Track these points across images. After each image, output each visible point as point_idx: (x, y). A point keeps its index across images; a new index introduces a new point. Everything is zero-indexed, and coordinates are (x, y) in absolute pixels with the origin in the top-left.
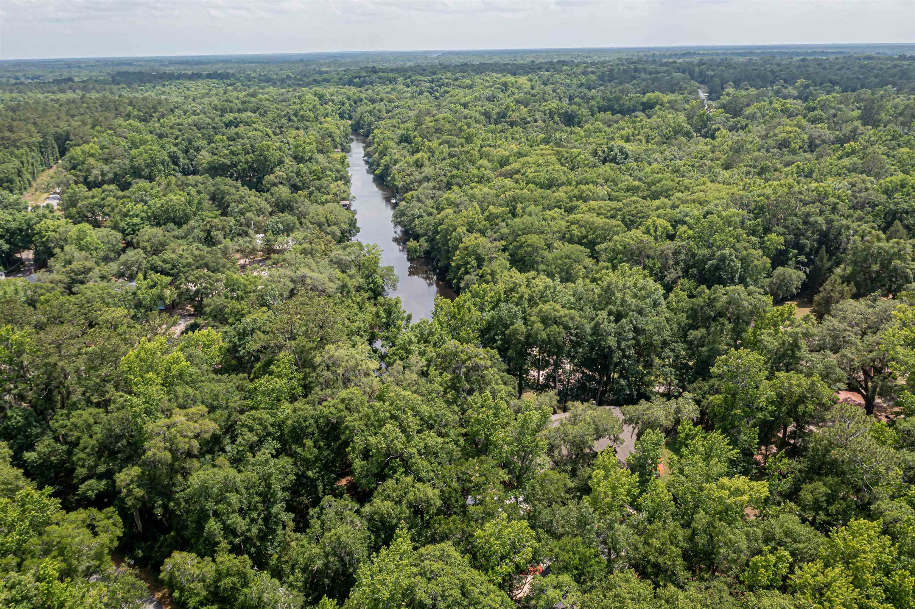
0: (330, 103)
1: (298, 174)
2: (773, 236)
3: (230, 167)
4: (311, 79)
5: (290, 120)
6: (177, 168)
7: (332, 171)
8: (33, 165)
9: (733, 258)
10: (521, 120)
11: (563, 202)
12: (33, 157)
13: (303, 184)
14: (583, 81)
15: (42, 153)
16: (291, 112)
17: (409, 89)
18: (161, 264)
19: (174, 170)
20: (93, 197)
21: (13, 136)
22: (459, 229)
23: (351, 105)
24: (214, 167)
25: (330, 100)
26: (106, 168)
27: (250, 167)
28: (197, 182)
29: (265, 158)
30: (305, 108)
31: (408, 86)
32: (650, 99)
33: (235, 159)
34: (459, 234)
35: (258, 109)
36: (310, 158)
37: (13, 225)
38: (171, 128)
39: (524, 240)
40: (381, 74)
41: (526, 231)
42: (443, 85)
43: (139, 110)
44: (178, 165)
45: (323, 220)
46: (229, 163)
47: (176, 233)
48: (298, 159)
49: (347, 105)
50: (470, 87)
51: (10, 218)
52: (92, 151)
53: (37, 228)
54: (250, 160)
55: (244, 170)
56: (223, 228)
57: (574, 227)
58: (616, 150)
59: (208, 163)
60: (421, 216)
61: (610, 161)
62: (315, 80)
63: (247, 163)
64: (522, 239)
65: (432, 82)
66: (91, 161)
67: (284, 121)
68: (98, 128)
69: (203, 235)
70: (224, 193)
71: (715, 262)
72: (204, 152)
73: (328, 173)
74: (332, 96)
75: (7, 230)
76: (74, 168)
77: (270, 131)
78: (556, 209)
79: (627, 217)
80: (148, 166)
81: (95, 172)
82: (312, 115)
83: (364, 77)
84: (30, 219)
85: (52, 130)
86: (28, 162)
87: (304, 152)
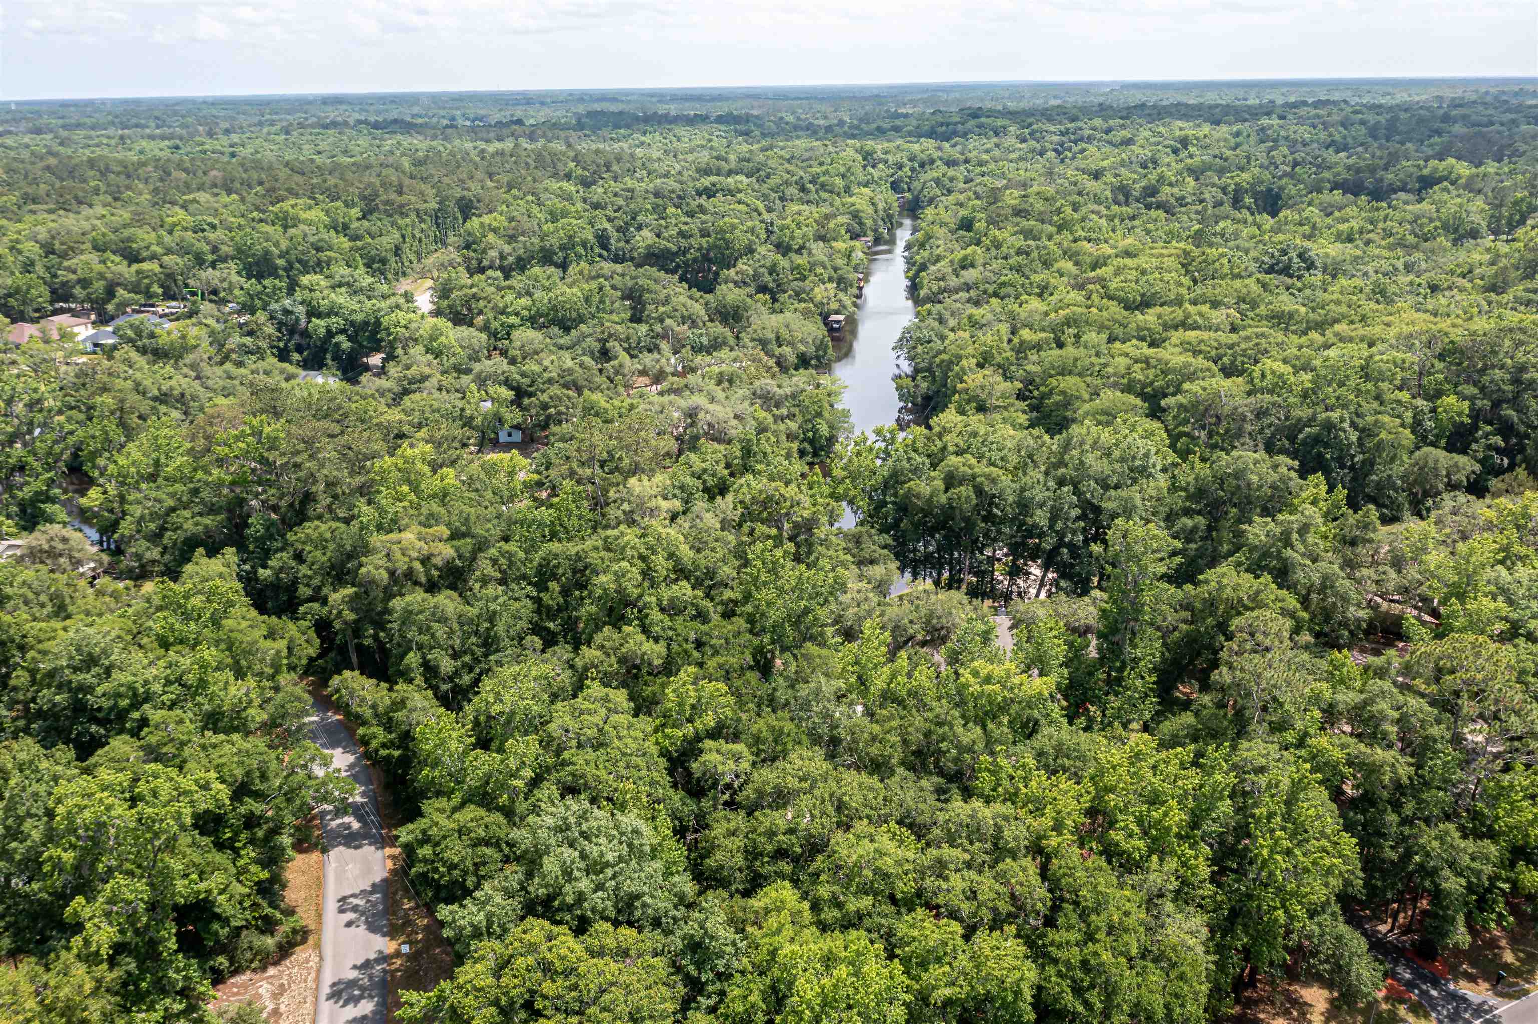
0: (881, 166)
1: (772, 270)
2: (1452, 400)
3: (676, 254)
4: (874, 126)
5: (803, 189)
6: (605, 253)
7: (824, 268)
8: (420, 241)
9: (1346, 425)
10: (1177, 199)
11: (1149, 330)
12: (422, 231)
13: (778, 286)
14: (1337, 137)
15: (438, 225)
16: (806, 177)
17: (1024, 145)
18: (518, 377)
19: (600, 256)
20: (471, 287)
21: (399, 199)
22: (964, 363)
23: (913, 170)
24: (654, 255)
25: (881, 160)
26: (507, 249)
27: (703, 256)
28: (614, 272)
29: (727, 242)
30: (832, 171)
31: (1024, 140)
33: (684, 243)
34: (963, 369)
35: (759, 170)
36: (802, 247)
37: (360, 317)
38: (616, 195)
39: (1056, 383)
40: (983, 120)
41: (1064, 372)
42: (1081, 140)
43: (584, 169)
44: (608, 250)
45: (772, 336)
46: (675, 248)
47: (561, 341)
48: (783, 248)
49: (907, 169)
50: (1128, 142)
51: (357, 307)
52: (494, 224)
53: (385, 321)
54: (705, 245)
55: (695, 260)
56: (628, 338)
57: (1137, 367)
58: (1293, 254)
59: (649, 247)
60: (929, 342)
61: (1280, 272)
62: (879, 129)
63: (700, 249)
64: (1053, 382)
65: (1062, 134)
66: (491, 237)
67: (793, 191)
68: (514, 191)
69: (596, 346)
70: (643, 290)
71: (1315, 430)
72: (645, 232)
73: (819, 270)
74: (886, 153)
75: (353, 323)
76: (467, 247)
77: (761, 206)
78: (1135, 341)
79: (1239, 359)
80: (563, 248)
81: (493, 254)
82: (838, 181)
83: (956, 124)
84: (379, 310)
85: (458, 193)
86: (413, 236)
87: (792, 238)
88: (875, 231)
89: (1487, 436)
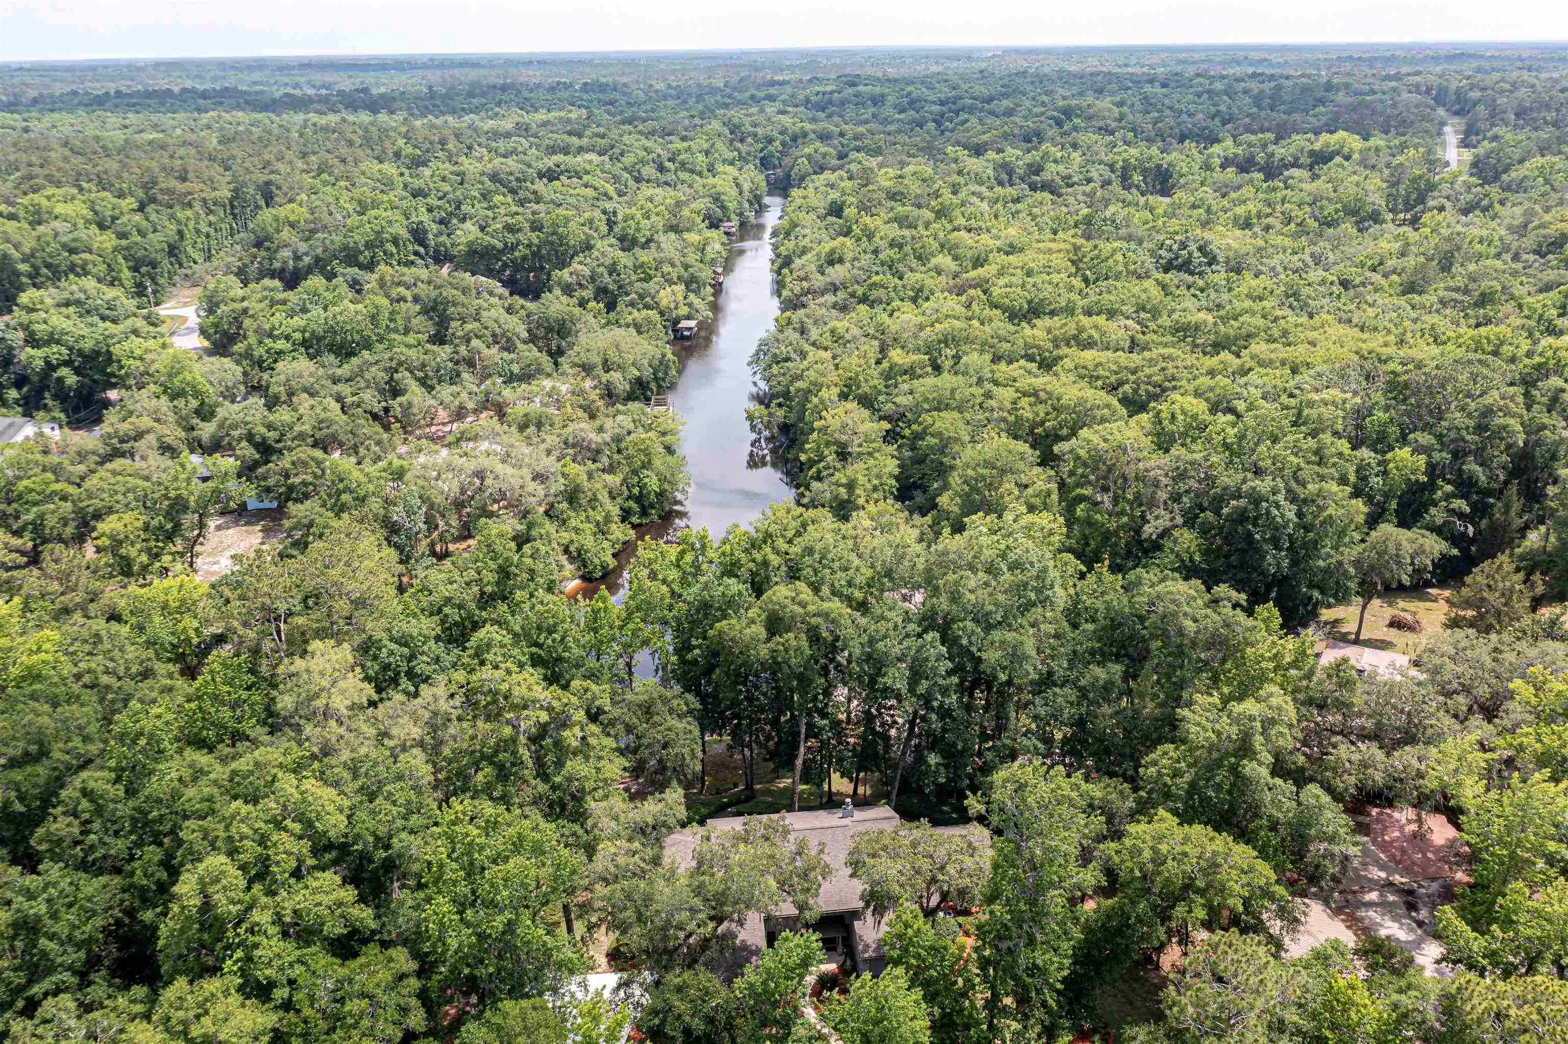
0: (749, 140)
1: (612, 270)
2: (1404, 454)
3: (502, 252)
4: (748, 94)
5: (661, 169)
6: (422, 250)
7: (673, 265)
9: (1280, 497)
10: (1063, 178)
11: (1038, 347)
13: (620, 287)
14: (1222, 108)
16: (665, 155)
17: (902, 116)
18: (263, 430)
19: (416, 253)
20: (243, 299)
21: (181, 187)
22: (824, 393)
23: (783, 144)
24: (476, 252)
25: (749, 134)
26: (303, 247)
27: (534, 254)
28: (417, 279)
29: (561, 237)
30: (695, 148)
31: (902, 111)
32: (1328, 145)
33: (511, 239)
34: (822, 401)
35: (612, 147)
36: (649, 241)
37: (88, 345)
38: (444, 179)
39: (930, 420)
40: (861, 88)
41: (940, 406)
42: (963, 110)
43: (415, 147)
44: (426, 247)
45: (597, 360)
46: (500, 245)
47: (339, 372)
48: (627, 243)
49: (777, 143)
50: (1010, 113)
51: (85, 332)
52: (292, 218)
53: (116, 350)
54: (536, 241)
55: (524, 258)
56: (424, 365)
57: (1024, 402)
58: (1193, 247)
59: (470, 244)
60: (787, 359)
61: (1179, 268)
62: (752, 97)
63: (529, 246)
64: (927, 418)
65: (942, 103)
66: (286, 234)
67: (648, 171)
68: (325, 176)
69: (382, 376)
70: (447, 303)
71: (1243, 502)
72: (468, 225)
73: (667, 269)
74: (756, 126)
75: (80, 353)
76: (258, 245)
77: (611, 190)
78: (1022, 362)
79: (1143, 387)
80: (369, 245)
81: (286, 253)
82: (701, 158)
83: (832, 92)
84: (112, 336)
85: (261, 178)
87: (638, 230)
88: (741, 214)
89: (1447, 497)
